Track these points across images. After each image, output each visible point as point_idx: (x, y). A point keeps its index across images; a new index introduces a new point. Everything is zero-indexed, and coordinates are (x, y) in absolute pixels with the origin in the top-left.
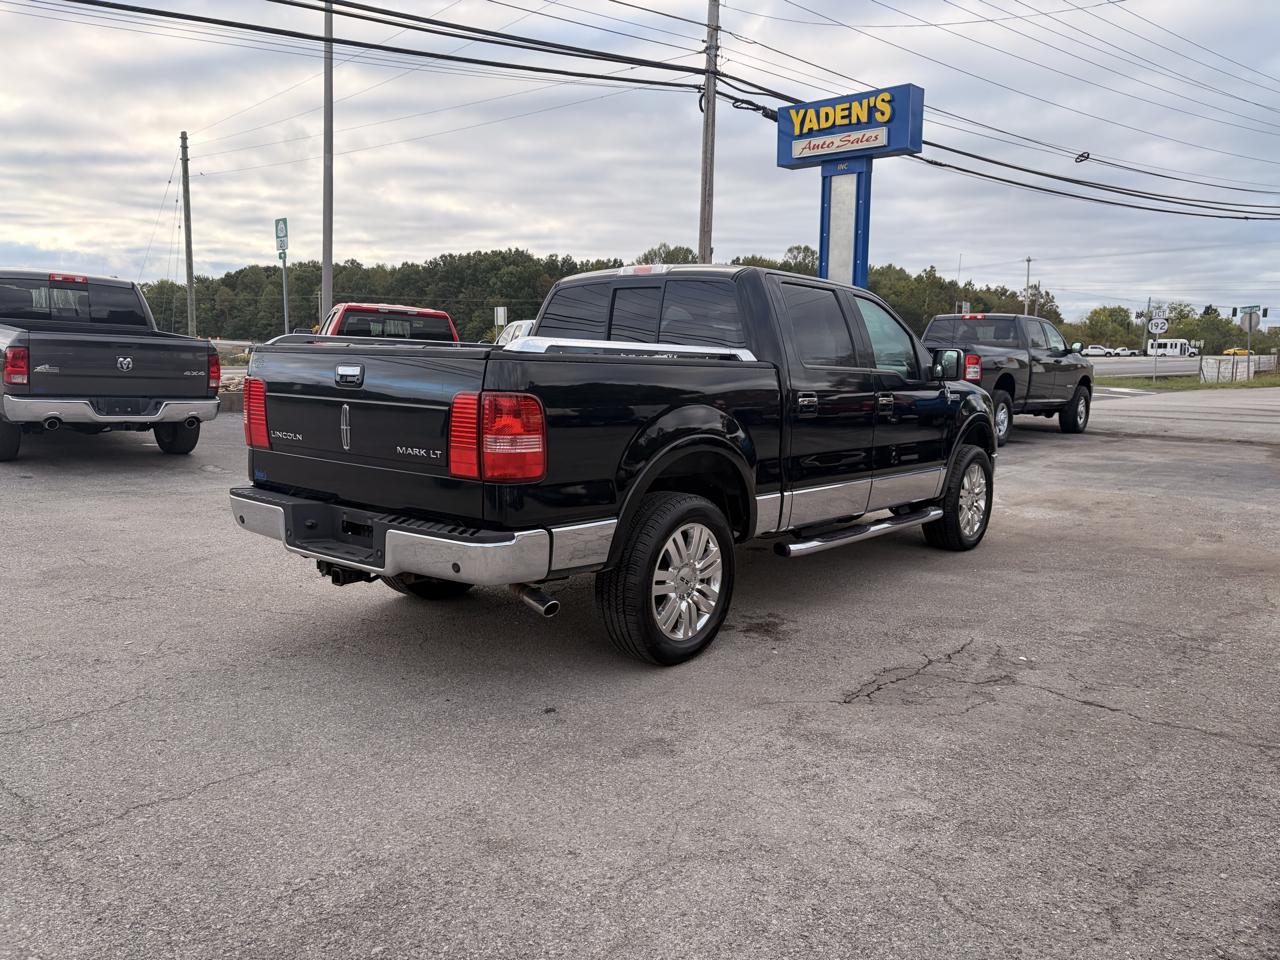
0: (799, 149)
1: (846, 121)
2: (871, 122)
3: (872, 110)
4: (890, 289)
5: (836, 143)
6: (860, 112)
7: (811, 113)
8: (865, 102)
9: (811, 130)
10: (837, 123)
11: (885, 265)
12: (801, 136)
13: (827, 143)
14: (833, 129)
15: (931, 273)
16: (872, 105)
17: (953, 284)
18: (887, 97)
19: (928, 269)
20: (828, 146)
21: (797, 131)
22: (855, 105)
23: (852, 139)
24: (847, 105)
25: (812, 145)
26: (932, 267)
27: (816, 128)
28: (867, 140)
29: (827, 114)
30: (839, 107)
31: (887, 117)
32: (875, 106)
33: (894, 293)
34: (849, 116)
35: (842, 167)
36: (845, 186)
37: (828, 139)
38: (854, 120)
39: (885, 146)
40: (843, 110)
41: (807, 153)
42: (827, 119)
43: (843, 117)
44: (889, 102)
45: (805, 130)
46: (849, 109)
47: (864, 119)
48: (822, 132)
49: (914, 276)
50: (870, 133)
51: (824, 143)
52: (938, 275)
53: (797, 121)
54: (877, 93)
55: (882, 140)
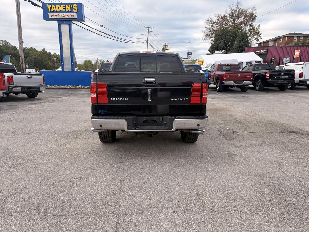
0: (50, 15)
1: (64, 10)
2: (72, 12)
3: (72, 8)
4: (33, 54)
5: (62, 16)
6: (68, 8)
7: (53, 6)
8: (70, 6)
9: (54, 11)
10: (62, 10)
11: (30, 47)
12: (51, 12)
13: (59, 15)
14: (61, 12)
15: (44, 50)
16: (72, 7)
17: (50, 53)
18: (76, 6)
19: (43, 49)
20: (60, 16)
21: (49, 11)
22: (67, 6)
23: (67, 15)
24: (64, 6)
25: (55, 15)
26: (44, 48)
27: (55, 10)
28: (71, 16)
29: (58, 7)
30: (62, 6)
31: (76, 11)
32: (73, 7)
33: (34, 55)
34: (65, 9)
35: (64, 22)
36: (65, 28)
37: (60, 14)
38: (67, 10)
39: (76, 18)
40: (63, 7)
41: (53, 17)
42: (59, 8)
43: (63, 9)
44: (76, 7)
45: (52, 11)
46: (65, 7)
47: (70, 10)
48: (57, 12)
49: (39, 51)
50: (72, 14)
51: (58, 15)
52: (46, 51)
53: (49, 8)
54: (73, 4)
55: (75, 17)
